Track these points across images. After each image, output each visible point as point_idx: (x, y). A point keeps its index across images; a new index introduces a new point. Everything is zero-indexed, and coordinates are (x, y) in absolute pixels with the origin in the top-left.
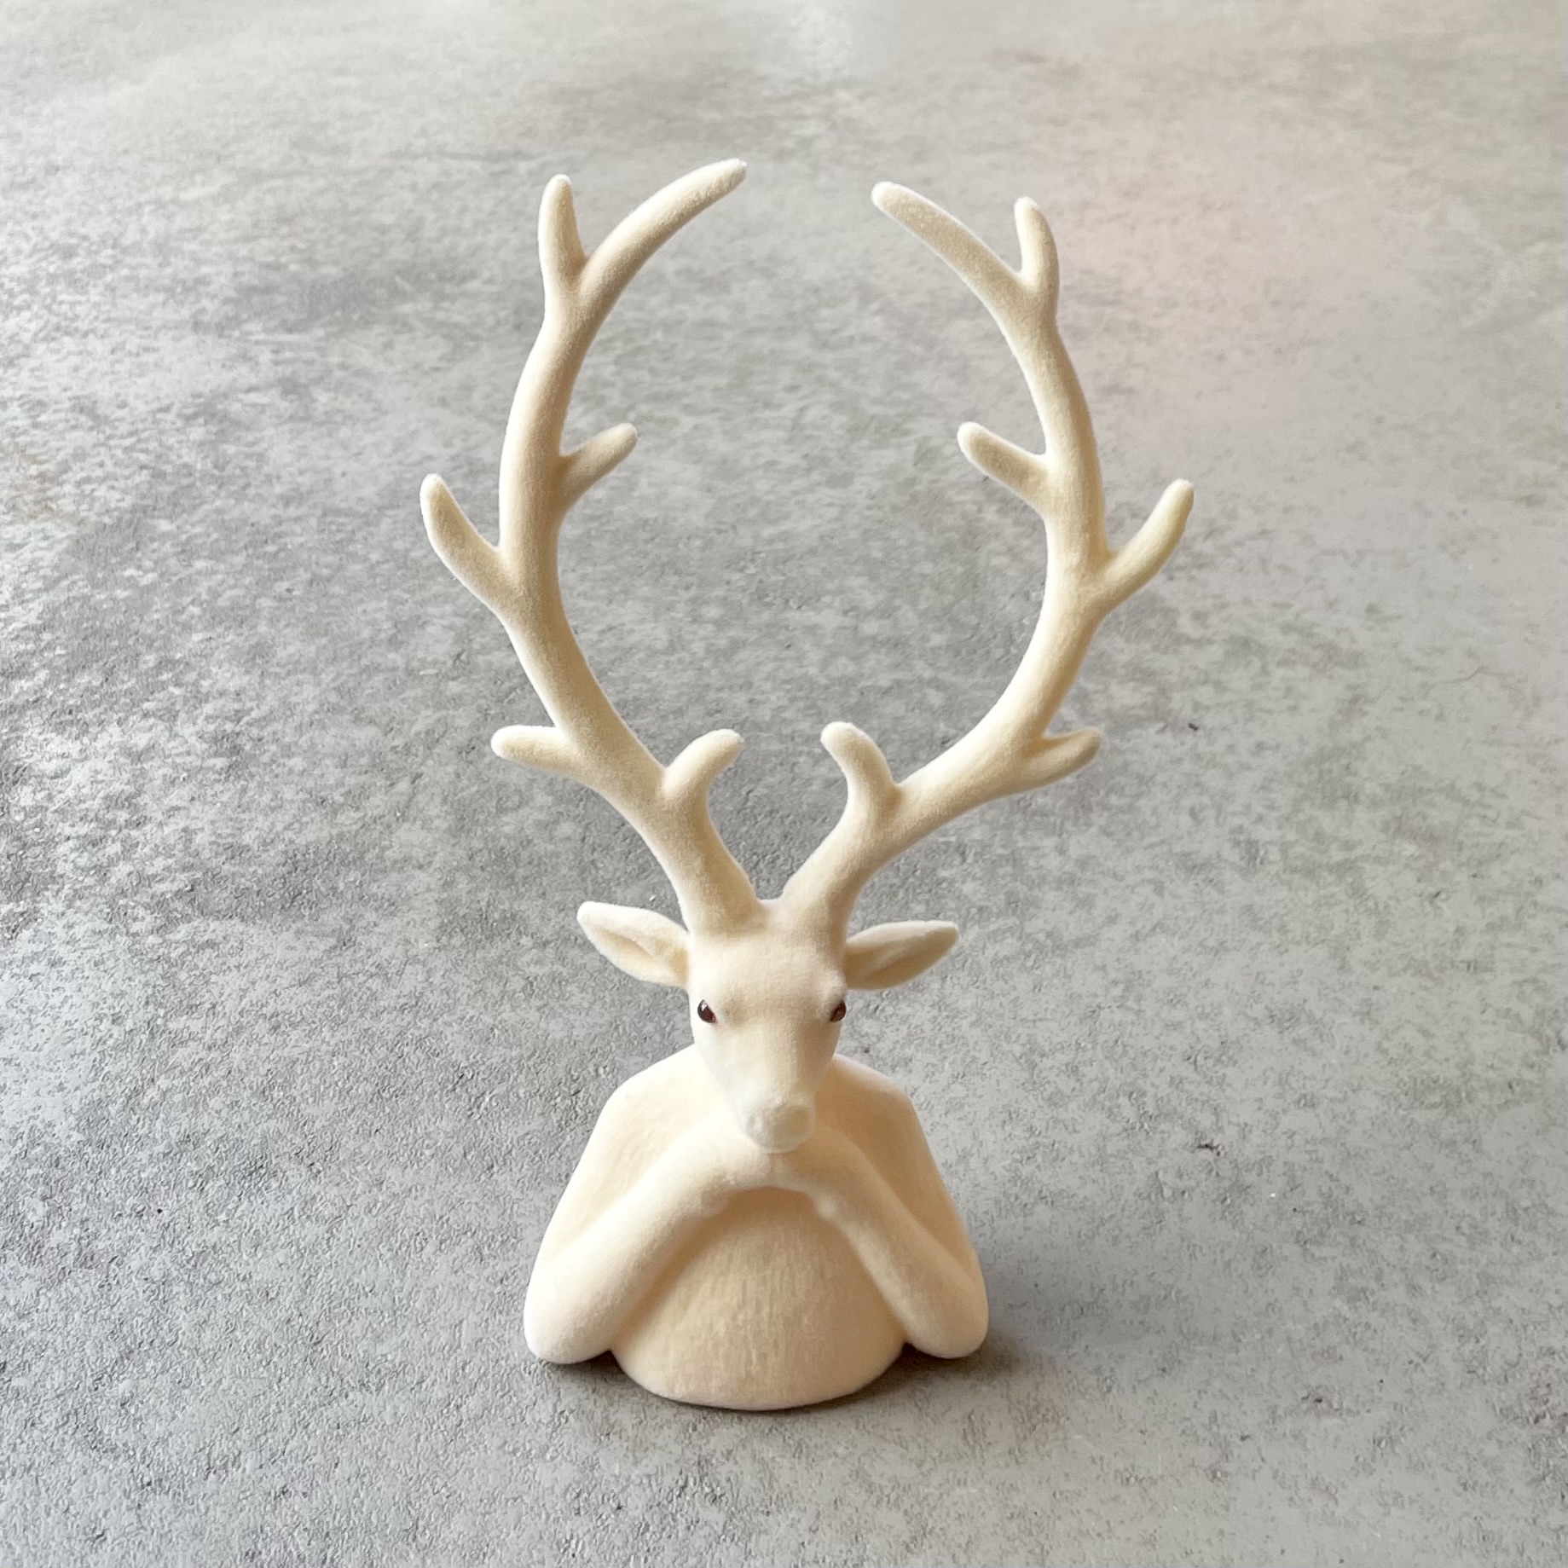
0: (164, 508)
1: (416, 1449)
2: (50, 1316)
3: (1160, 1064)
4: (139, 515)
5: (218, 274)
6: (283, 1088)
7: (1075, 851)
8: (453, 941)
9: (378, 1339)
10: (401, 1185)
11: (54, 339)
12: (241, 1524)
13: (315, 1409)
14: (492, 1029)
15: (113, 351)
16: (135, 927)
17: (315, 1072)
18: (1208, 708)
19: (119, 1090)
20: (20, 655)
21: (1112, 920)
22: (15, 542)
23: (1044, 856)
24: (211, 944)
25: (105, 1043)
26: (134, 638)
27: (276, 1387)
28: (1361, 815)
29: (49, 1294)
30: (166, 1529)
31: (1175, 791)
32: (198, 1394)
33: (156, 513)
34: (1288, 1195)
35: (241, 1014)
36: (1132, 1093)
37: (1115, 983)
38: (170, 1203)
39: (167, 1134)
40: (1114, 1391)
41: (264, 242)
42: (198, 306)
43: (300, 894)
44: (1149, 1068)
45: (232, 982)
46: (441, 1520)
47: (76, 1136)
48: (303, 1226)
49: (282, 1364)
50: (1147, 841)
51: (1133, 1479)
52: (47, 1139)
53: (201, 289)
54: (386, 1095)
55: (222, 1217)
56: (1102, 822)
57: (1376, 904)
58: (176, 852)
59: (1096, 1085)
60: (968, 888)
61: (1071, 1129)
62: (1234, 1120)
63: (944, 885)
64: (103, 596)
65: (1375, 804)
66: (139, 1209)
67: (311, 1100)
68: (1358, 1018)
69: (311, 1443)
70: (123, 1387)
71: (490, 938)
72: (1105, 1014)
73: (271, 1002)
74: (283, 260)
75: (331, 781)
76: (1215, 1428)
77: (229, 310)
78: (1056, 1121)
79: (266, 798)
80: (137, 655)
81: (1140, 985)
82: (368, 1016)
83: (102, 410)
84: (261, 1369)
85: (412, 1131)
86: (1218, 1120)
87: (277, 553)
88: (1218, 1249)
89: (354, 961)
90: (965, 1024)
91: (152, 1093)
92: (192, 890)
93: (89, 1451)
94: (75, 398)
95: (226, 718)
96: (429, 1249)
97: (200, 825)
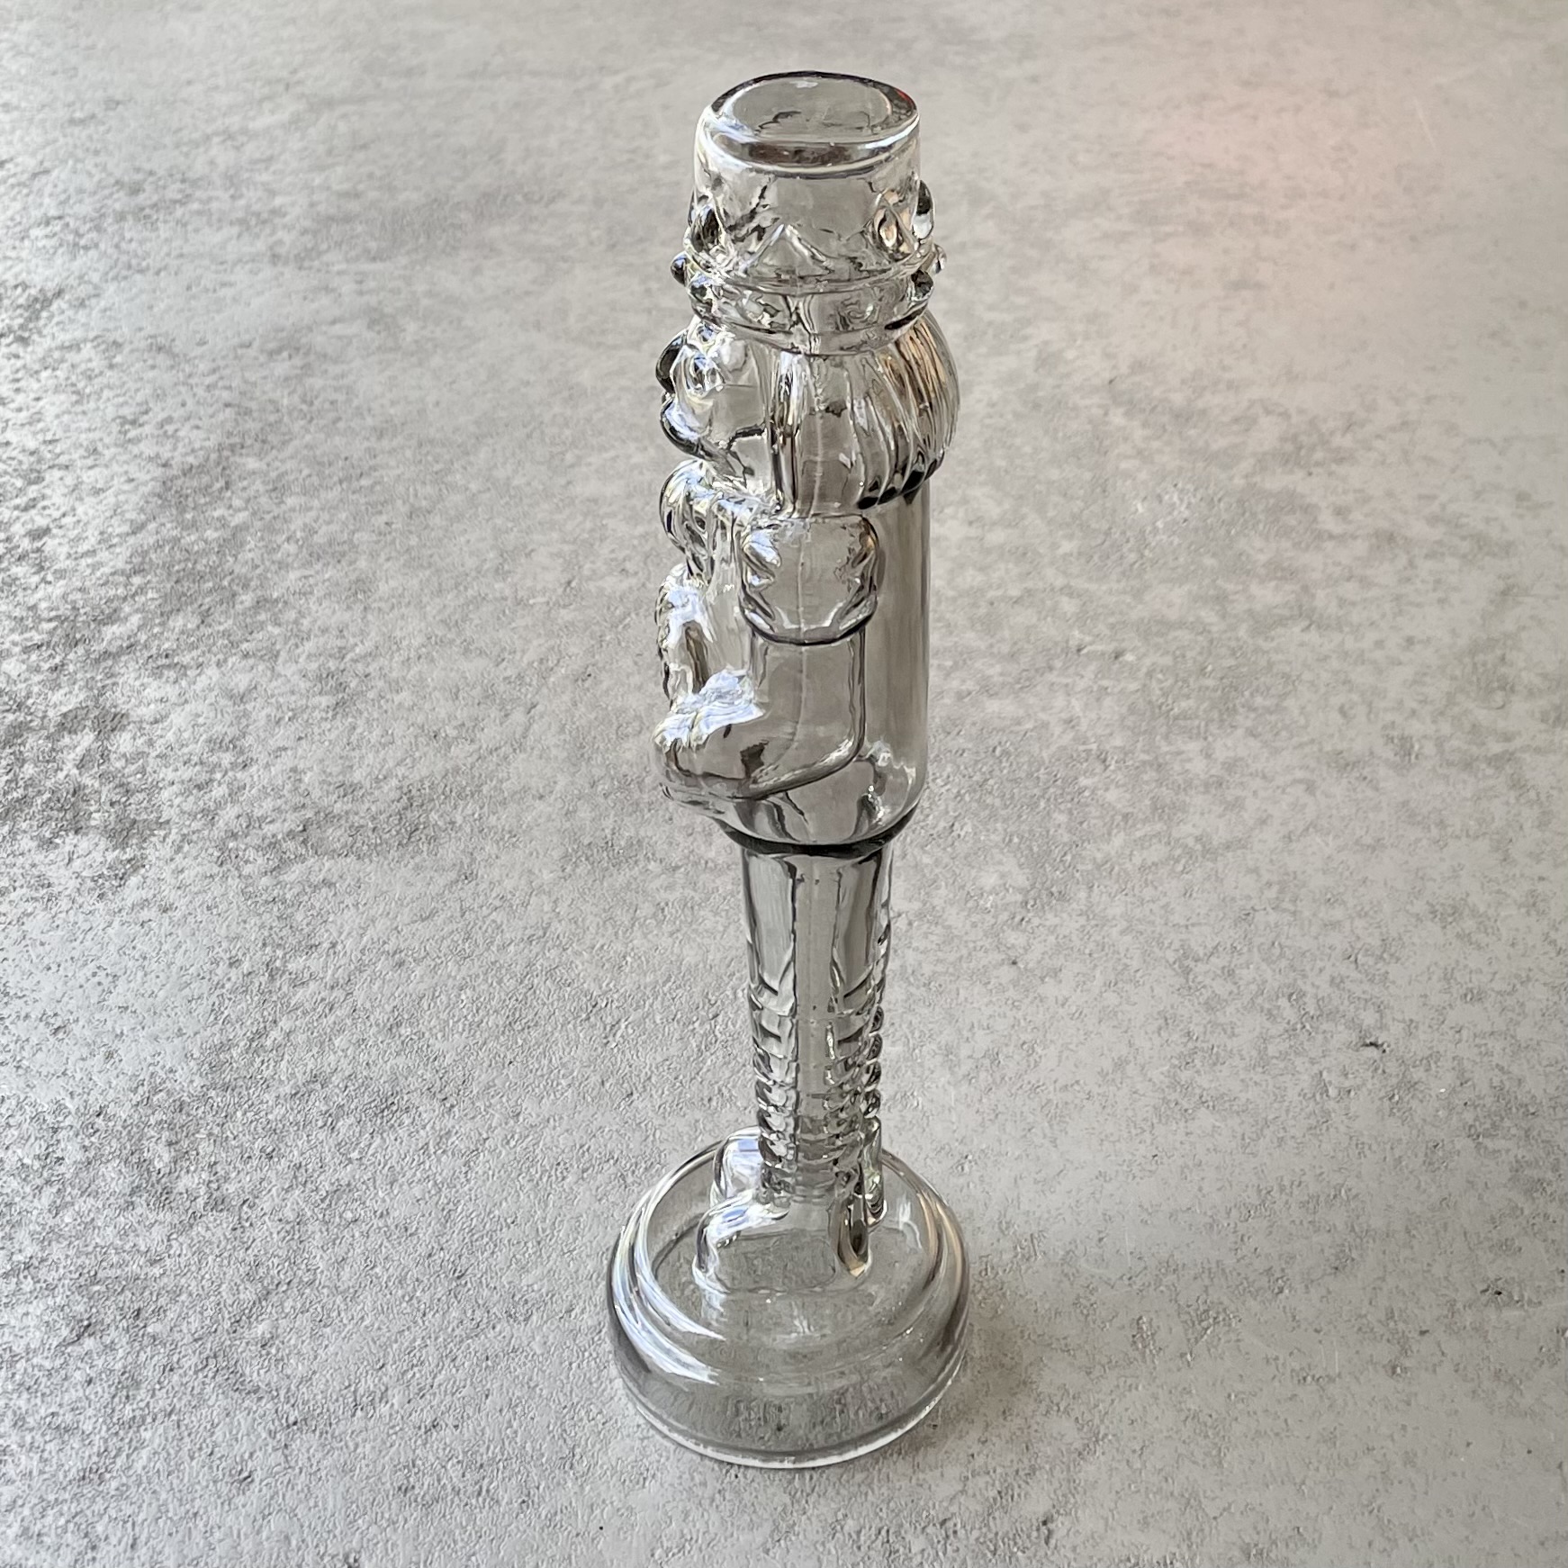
0: (252, 446)
1: (568, 1377)
2: (183, 1259)
3: (1319, 964)
4: (226, 453)
5: (293, 204)
6: (411, 1025)
7: (1221, 754)
8: (578, 871)
9: (524, 1269)
10: (538, 1116)
11: (125, 278)
12: (391, 1459)
13: (462, 1341)
14: (624, 957)
15: (189, 288)
16: (247, 870)
17: (442, 1008)
18: (1353, 604)
19: (241, 1033)
20: (110, 600)
21: (1263, 822)
22: (98, 486)
23: (1189, 760)
24: (327, 883)
25: (223, 986)
26: (229, 578)
27: (420, 1322)
28: (1519, 706)
29: (181, 1239)
30: (314, 1468)
31: (1323, 690)
32: (340, 1332)
33: (244, 451)
34: (1458, 1089)
35: (362, 952)
36: (1292, 994)
37: (1269, 884)
38: (300, 1143)
39: (293, 1074)
40: (1286, 1291)
41: (339, 170)
42: (274, 238)
43: (417, 829)
44: (1308, 968)
45: (350, 919)
46: (598, 1446)
47: (198, 1082)
48: (439, 1161)
49: (426, 1298)
50: (1295, 740)
51: (1309, 1379)
52: (168, 1085)
53: (277, 221)
54: (518, 1027)
55: (355, 1155)
56: (1249, 723)
57: (1538, 794)
58: (285, 792)
59: (1253, 987)
60: (1112, 796)
61: (1229, 1031)
62: (1399, 1016)
63: (1087, 793)
64: (193, 538)
65: (1531, 693)
66: (268, 1150)
67: (439, 1035)
68: (1523, 910)
69: (460, 1375)
70: (261, 1329)
71: (618, 865)
72: (1259, 917)
73: (393, 939)
74: (361, 187)
75: (443, 714)
76: (1392, 1324)
77: (308, 241)
78: (1215, 1024)
79: (375, 736)
80: (234, 595)
81: (1296, 886)
82: (494, 948)
83: (178, 347)
84: (404, 1305)
85: (546, 1062)
86: (1381, 1017)
87: (372, 487)
88: (1388, 1147)
89: (476, 895)
90: (1115, 932)
91: (275, 1034)
92: (304, 830)
93: (231, 1393)
94: (151, 337)
95: (330, 656)
96: (570, 1179)
97: (308, 765)
